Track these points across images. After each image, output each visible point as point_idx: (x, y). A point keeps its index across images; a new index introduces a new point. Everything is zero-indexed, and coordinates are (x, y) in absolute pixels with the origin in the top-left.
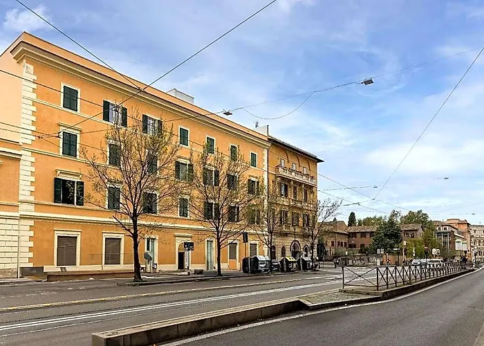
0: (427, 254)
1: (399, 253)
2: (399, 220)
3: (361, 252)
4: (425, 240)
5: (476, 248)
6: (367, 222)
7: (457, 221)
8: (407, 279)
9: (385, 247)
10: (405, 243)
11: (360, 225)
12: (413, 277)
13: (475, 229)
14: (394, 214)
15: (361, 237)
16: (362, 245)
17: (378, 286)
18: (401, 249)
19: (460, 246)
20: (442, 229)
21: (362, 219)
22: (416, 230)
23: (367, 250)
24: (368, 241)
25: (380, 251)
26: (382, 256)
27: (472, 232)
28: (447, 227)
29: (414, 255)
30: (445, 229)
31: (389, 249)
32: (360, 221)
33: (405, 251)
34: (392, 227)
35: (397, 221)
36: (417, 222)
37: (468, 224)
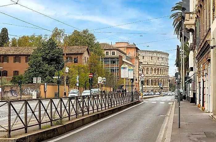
0: (91, 83)
1: (59, 83)
2: (62, 41)
3: (14, 81)
4: (91, 66)
5: (143, 75)
6: (23, 41)
7: (126, 45)
8: (57, 117)
9: (43, 74)
10: (67, 70)
11: (14, 45)
12: (65, 114)
13: (143, 54)
14: (57, 33)
15: (15, 61)
16: (16, 73)
17: (9, 131)
18: (63, 78)
19: (126, 73)
20: (110, 54)
21: (17, 38)
22: (81, 54)
23: (21, 78)
24: (23, 67)
25: (37, 80)
26: (38, 86)
27: (141, 58)
28: (116, 51)
29: (78, 85)
30: (113, 54)
31: (47, 77)
32: (14, 40)
33: (67, 79)
34: (52, 49)
35: (60, 42)
36: (83, 44)
37: (137, 49)
